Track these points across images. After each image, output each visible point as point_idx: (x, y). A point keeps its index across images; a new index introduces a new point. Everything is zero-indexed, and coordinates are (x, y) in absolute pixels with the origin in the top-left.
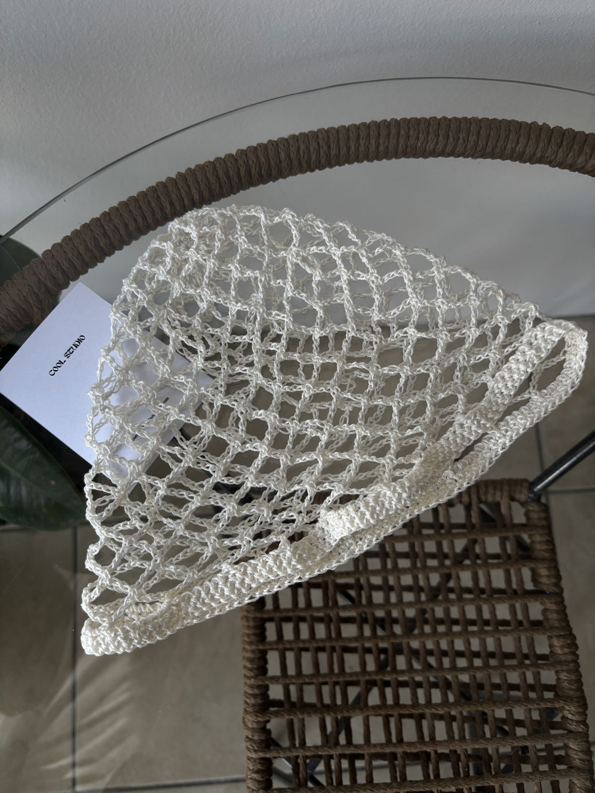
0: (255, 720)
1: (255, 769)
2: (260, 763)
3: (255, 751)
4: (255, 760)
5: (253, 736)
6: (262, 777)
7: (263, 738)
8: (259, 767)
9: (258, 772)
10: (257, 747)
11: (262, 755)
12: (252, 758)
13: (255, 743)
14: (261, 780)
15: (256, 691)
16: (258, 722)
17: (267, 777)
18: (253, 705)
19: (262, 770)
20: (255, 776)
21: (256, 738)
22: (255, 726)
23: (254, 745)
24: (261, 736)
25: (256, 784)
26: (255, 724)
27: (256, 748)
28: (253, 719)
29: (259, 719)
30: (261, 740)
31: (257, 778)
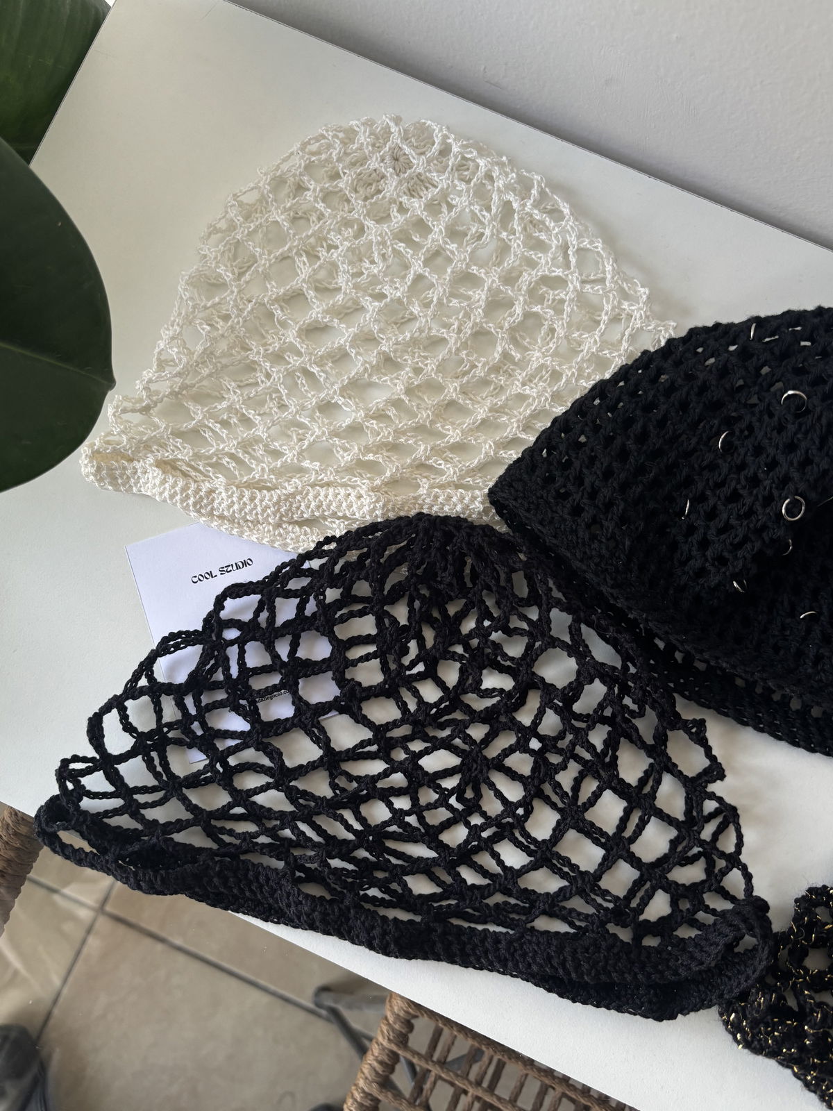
1: (380, 1058)
2: (388, 1055)
3: (389, 1039)
4: (384, 1048)
5: (395, 1023)
6: (383, 1071)
8: (386, 1059)
9: (381, 1063)
10: (394, 1037)
11: (395, 1048)
12: (382, 1044)
13: (393, 1032)
14: (381, 1072)
16: (407, 1012)
17: (387, 1073)
19: (386, 1063)
20: (376, 1064)
21: (397, 1027)
22: (402, 1014)
23: (391, 1033)
25: (374, 1074)
27: (391, 1037)
28: (403, 1005)
29: (410, 1010)
30: (401, 1032)
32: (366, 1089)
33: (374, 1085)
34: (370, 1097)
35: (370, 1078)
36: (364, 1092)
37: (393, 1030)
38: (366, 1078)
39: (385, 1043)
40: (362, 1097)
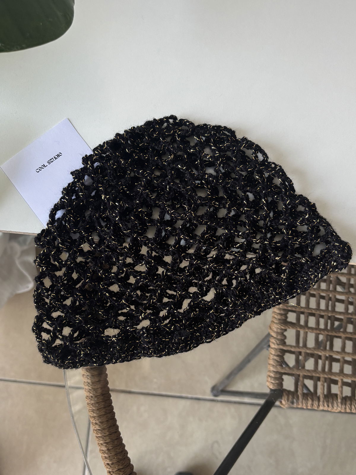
0: (280, 328)
1: (276, 354)
2: (280, 351)
3: (278, 344)
5: (277, 336)
6: (280, 359)
7: (283, 338)
9: (278, 356)
10: (279, 342)
11: (281, 347)
12: (275, 348)
13: (278, 340)
15: (282, 312)
16: (282, 329)
18: (279, 319)
19: (280, 355)
20: (275, 358)
21: (279, 337)
22: (279, 331)
23: (278, 341)
24: (282, 337)
25: (276, 362)
26: (279, 330)
27: (278, 343)
28: (278, 327)
29: (283, 328)
30: (282, 339)
31: (277, 359)
32: (275, 370)
33: (278, 367)
34: (278, 373)
35: (274, 364)
36: (274, 372)
37: (278, 339)
38: (273, 365)
39: (276, 347)
40: (274, 374)
